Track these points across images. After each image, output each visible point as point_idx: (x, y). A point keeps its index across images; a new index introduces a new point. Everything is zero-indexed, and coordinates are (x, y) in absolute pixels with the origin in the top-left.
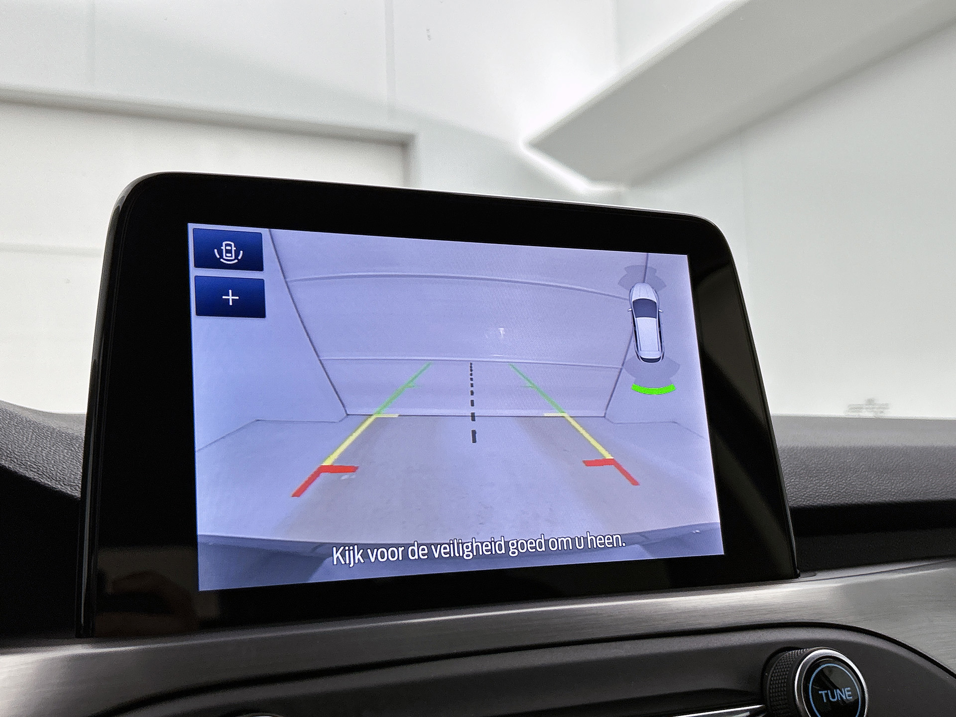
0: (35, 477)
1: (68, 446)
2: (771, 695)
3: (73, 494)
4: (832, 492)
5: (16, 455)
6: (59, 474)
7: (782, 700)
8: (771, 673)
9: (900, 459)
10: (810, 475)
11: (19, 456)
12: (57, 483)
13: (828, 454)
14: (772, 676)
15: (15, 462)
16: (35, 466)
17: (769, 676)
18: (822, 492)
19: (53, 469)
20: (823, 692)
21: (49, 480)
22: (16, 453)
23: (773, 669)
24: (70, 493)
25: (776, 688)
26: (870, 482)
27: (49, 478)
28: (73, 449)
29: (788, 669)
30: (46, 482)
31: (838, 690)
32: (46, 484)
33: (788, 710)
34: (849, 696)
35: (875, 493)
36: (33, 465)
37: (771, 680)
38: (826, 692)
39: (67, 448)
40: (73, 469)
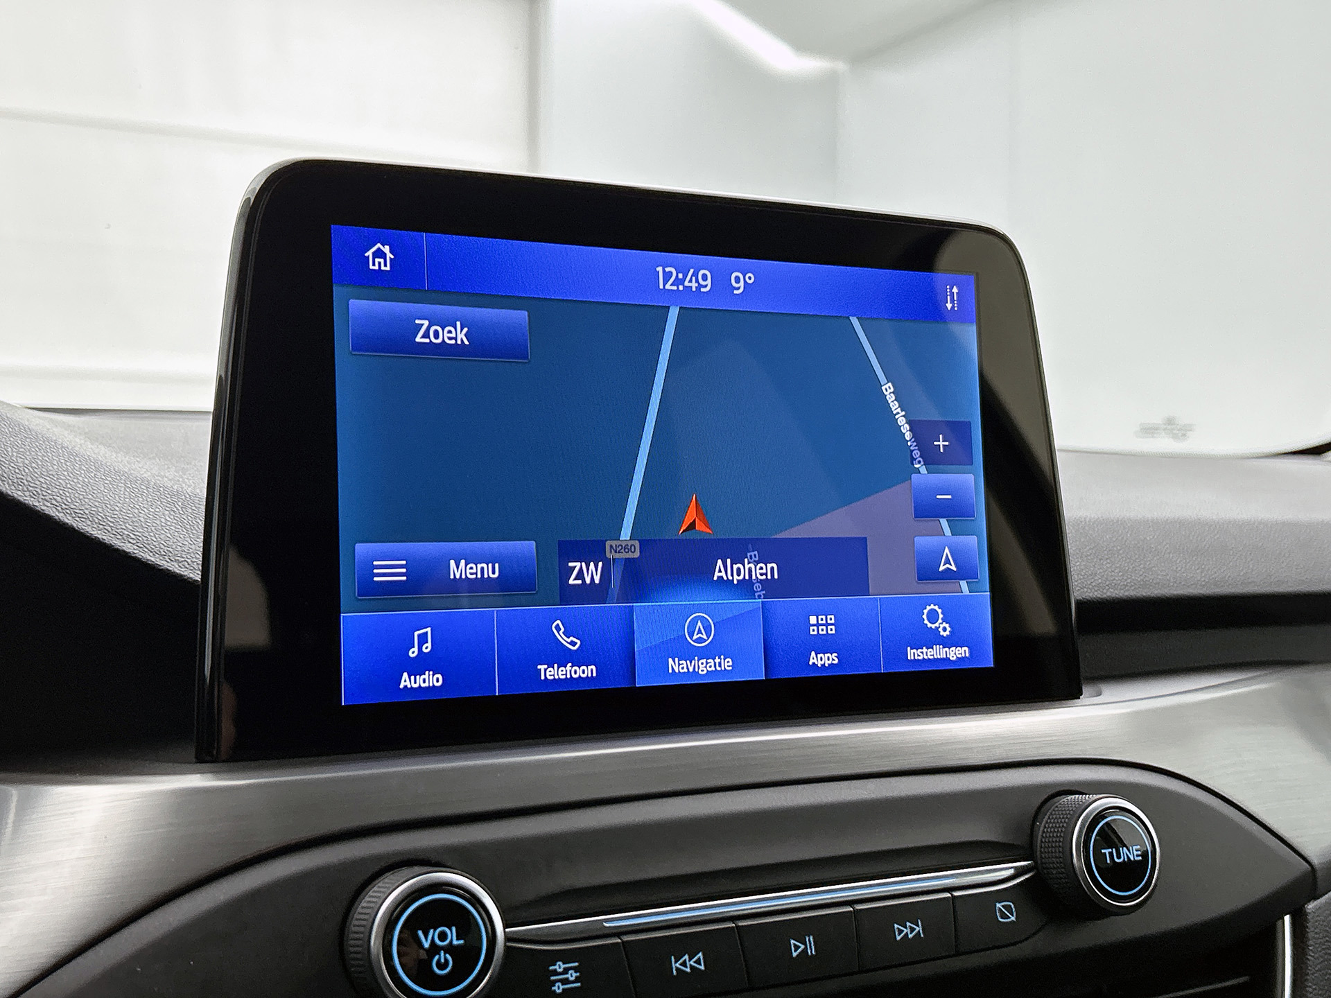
0: (135, 552)
1: (169, 505)
2: (1043, 850)
3: (182, 573)
4: (1126, 580)
5: (110, 522)
6: (162, 546)
7: (1056, 857)
8: (1044, 822)
9: (1214, 536)
10: (1100, 557)
11: (113, 523)
12: (161, 558)
13: (1124, 528)
14: (1045, 827)
15: (109, 532)
16: (133, 536)
17: (1041, 826)
18: (1114, 579)
19: (155, 540)
20: (1107, 851)
21: (151, 554)
22: (109, 518)
23: (1047, 817)
24: (178, 572)
25: (1049, 842)
26: (1175, 568)
27: (151, 552)
28: (175, 510)
29: (1067, 820)
30: (149, 558)
31: (1125, 848)
32: (148, 560)
33: (1063, 870)
34: (1138, 856)
35: (1180, 583)
36: (131, 535)
37: (1044, 832)
38: (1110, 850)
39: (167, 509)
40: (179, 539)
